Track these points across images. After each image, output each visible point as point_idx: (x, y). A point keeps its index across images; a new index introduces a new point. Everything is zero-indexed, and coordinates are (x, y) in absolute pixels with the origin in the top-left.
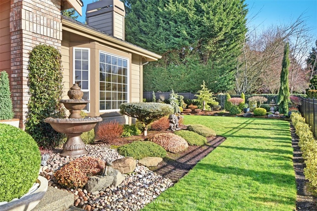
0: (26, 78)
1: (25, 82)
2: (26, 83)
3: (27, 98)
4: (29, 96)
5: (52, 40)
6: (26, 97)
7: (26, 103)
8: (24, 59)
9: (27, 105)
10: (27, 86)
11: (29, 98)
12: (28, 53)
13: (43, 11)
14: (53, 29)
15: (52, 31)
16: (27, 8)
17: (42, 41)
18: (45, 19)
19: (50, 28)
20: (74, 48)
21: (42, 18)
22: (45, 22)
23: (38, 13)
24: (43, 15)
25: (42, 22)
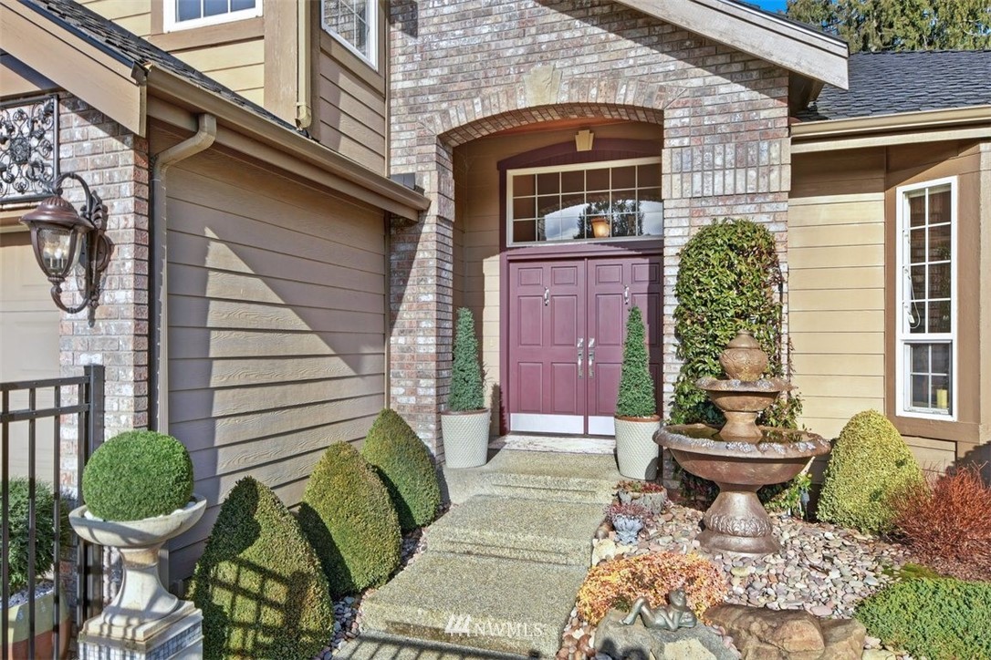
0: (671, 319)
1: (670, 329)
2: (672, 330)
3: (675, 368)
4: (680, 362)
5: (752, 199)
6: (672, 366)
7: (672, 381)
8: (667, 271)
9: (674, 385)
10: (673, 337)
11: (679, 367)
12: (677, 254)
13: (724, 129)
14: (757, 167)
15: (752, 173)
16: (676, 142)
17: (720, 212)
18: (730, 149)
19: (747, 167)
20: (900, 190)
21: (719, 148)
22: (729, 157)
23: (708, 140)
24: (724, 139)
25: (719, 161)
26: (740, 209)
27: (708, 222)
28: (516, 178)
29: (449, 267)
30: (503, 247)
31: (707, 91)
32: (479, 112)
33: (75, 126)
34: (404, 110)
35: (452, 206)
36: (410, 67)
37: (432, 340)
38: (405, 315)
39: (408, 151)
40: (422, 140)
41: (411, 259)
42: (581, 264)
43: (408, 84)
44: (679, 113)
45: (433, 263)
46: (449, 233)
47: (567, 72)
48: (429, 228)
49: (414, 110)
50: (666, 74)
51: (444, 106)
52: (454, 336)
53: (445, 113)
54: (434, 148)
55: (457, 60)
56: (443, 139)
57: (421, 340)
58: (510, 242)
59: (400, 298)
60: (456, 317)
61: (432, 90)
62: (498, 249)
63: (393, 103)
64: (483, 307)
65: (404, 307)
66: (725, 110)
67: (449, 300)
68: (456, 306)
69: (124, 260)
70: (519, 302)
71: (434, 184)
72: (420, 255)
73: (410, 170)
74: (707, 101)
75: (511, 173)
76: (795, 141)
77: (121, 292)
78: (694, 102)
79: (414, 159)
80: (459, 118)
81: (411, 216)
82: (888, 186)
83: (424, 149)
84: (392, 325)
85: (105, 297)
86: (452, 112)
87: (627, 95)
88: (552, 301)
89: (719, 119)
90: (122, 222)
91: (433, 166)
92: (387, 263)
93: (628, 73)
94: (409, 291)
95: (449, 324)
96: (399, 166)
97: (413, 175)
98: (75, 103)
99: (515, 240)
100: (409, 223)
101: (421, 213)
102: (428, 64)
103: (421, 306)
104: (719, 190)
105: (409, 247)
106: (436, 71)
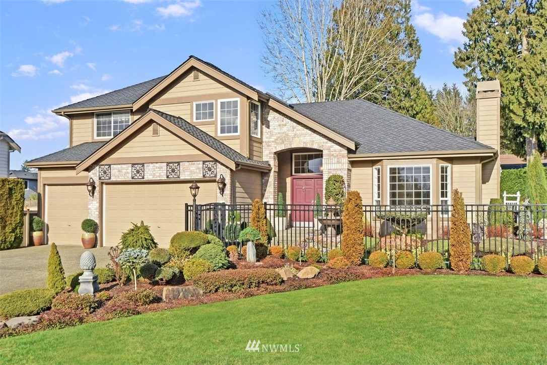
5: (340, 170)
13: (335, 155)
14: (341, 163)
15: (340, 165)
16: (325, 157)
17: (334, 173)
18: (336, 159)
19: (339, 163)
20: (374, 167)
21: (334, 159)
22: (336, 161)
23: (332, 157)
24: (335, 157)
25: (334, 162)
26: (338, 172)
27: (332, 175)
28: (295, 155)
29: (277, 183)
30: (291, 175)
31: (331, 147)
32: (283, 148)
33: (219, 165)
34: (266, 146)
35: (277, 168)
36: (267, 136)
37: (273, 200)
38: (266, 195)
39: (267, 156)
40: (270, 153)
41: (268, 181)
42: (313, 180)
43: (267, 140)
44: (326, 151)
45: (273, 182)
46: (277, 174)
47: (303, 140)
48: (272, 174)
49: (268, 146)
50: (323, 142)
51: (276, 145)
52: (278, 199)
53: (276, 147)
54: (273, 155)
55: (279, 135)
56: (275, 153)
57: (270, 200)
58: (293, 174)
59: (265, 190)
60: (278, 195)
61: (273, 142)
62: (290, 175)
63: (263, 144)
64: (286, 191)
65: (266, 192)
66: (335, 151)
67: (277, 191)
68: (278, 192)
69: (228, 187)
70: (296, 190)
71: (273, 163)
72: (270, 180)
73: (267, 160)
74: (331, 149)
75: (294, 154)
76: (349, 158)
77: (228, 191)
78: (329, 149)
79: (268, 157)
80: (279, 149)
81: (267, 171)
82: (372, 166)
83: (271, 155)
84: (263, 197)
85: (225, 192)
86: (277, 147)
87: (315, 147)
88: (305, 190)
89: (334, 153)
90: (228, 181)
91: (273, 159)
92: (262, 182)
93: (316, 141)
94: (267, 189)
95: (276, 196)
96: (265, 159)
97: (268, 161)
98: (219, 162)
99: (295, 173)
100: (267, 173)
101: (270, 170)
102: (272, 135)
103: (270, 192)
104: (334, 168)
105: (267, 178)
106: (274, 137)
